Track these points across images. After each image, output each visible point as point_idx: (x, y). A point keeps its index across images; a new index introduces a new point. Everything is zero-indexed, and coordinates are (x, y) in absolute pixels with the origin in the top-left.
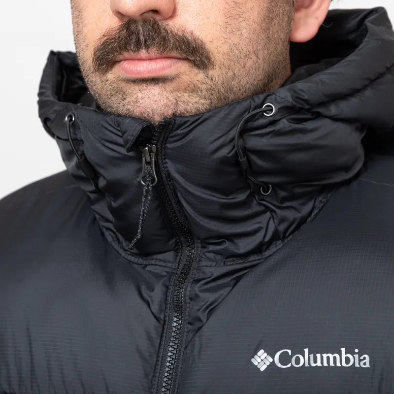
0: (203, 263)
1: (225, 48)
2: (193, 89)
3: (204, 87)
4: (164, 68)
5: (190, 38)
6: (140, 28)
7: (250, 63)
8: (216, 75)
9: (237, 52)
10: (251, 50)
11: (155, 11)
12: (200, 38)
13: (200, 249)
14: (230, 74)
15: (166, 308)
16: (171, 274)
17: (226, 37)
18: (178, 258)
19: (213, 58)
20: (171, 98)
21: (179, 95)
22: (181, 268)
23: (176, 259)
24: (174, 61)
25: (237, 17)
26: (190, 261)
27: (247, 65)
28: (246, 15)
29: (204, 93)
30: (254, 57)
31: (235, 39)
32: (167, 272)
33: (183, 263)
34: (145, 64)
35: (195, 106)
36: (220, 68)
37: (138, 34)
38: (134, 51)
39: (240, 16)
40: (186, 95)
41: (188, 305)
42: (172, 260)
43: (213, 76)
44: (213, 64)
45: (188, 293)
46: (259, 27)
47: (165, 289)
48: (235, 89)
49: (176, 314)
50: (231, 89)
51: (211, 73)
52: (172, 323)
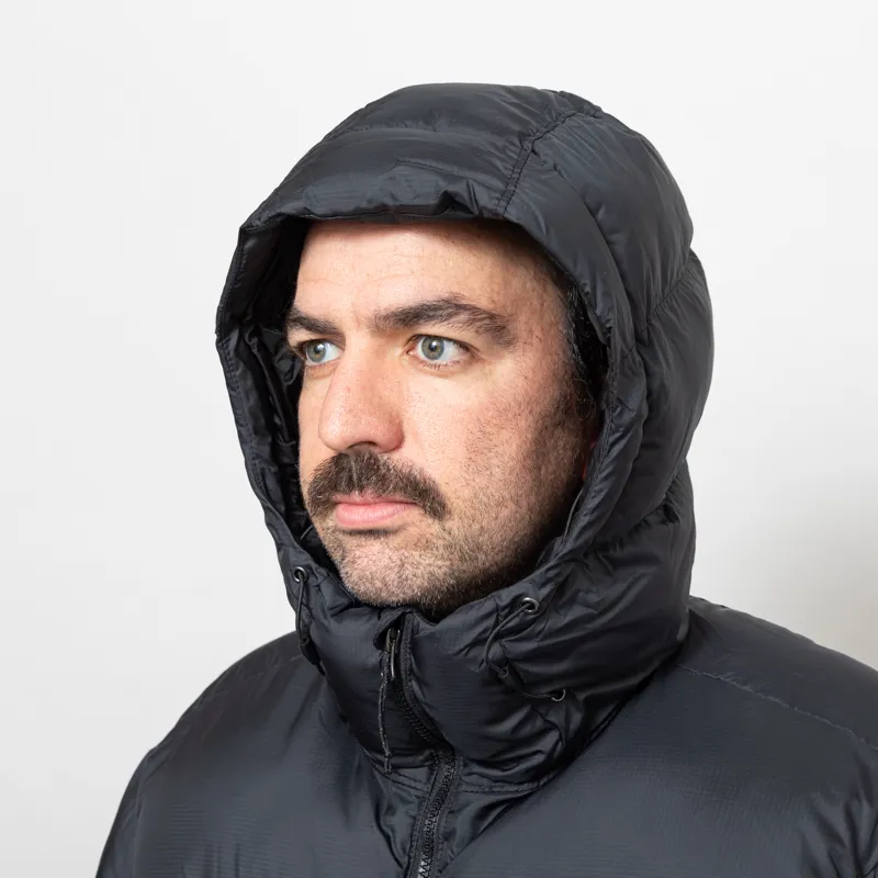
0: (464, 787)
1: (467, 493)
2: (425, 545)
3: (441, 542)
4: (383, 518)
5: (418, 476)
6: (353, 463)
7: (505, 513)
8: (455, 528)
9: (485, 499)
10: (508, 497)
11: (372, 443)
12: (433, 476)
13: (461, 768)
14: (476, 527)
15: (411, 846)
16: (421, 800)
17: (468, 478)
18: (433, 777)
19: (449, 505)
20: (395, 558)
21: (406, 554)
22: (435, 792)
23: (429, 779)
24: (399, 506)
25: (486, 451)
26: (448, 783)
27: (501, 515)
28: (500, 450)
29: (441, 551)
30: (512, 506)
31: (481, 481)
32: (417, 797)
33: (439, 785)
34: (361, 510)
35: (428, 569)
36: (460, 518)
37: (350, 470)
38: (344, 492)
39: (490, 450)
40: (416, 554)
41: (440, 846)
42: (424, 780)
43: (451, 529)
44: (450, 512)
45: (442, 830)
46: (519, 465)
47: (410, 821)
48: (484, 547)
49: (424, 856)
50: (479, 548)
51: (448, 524)
52: (417, 868)
